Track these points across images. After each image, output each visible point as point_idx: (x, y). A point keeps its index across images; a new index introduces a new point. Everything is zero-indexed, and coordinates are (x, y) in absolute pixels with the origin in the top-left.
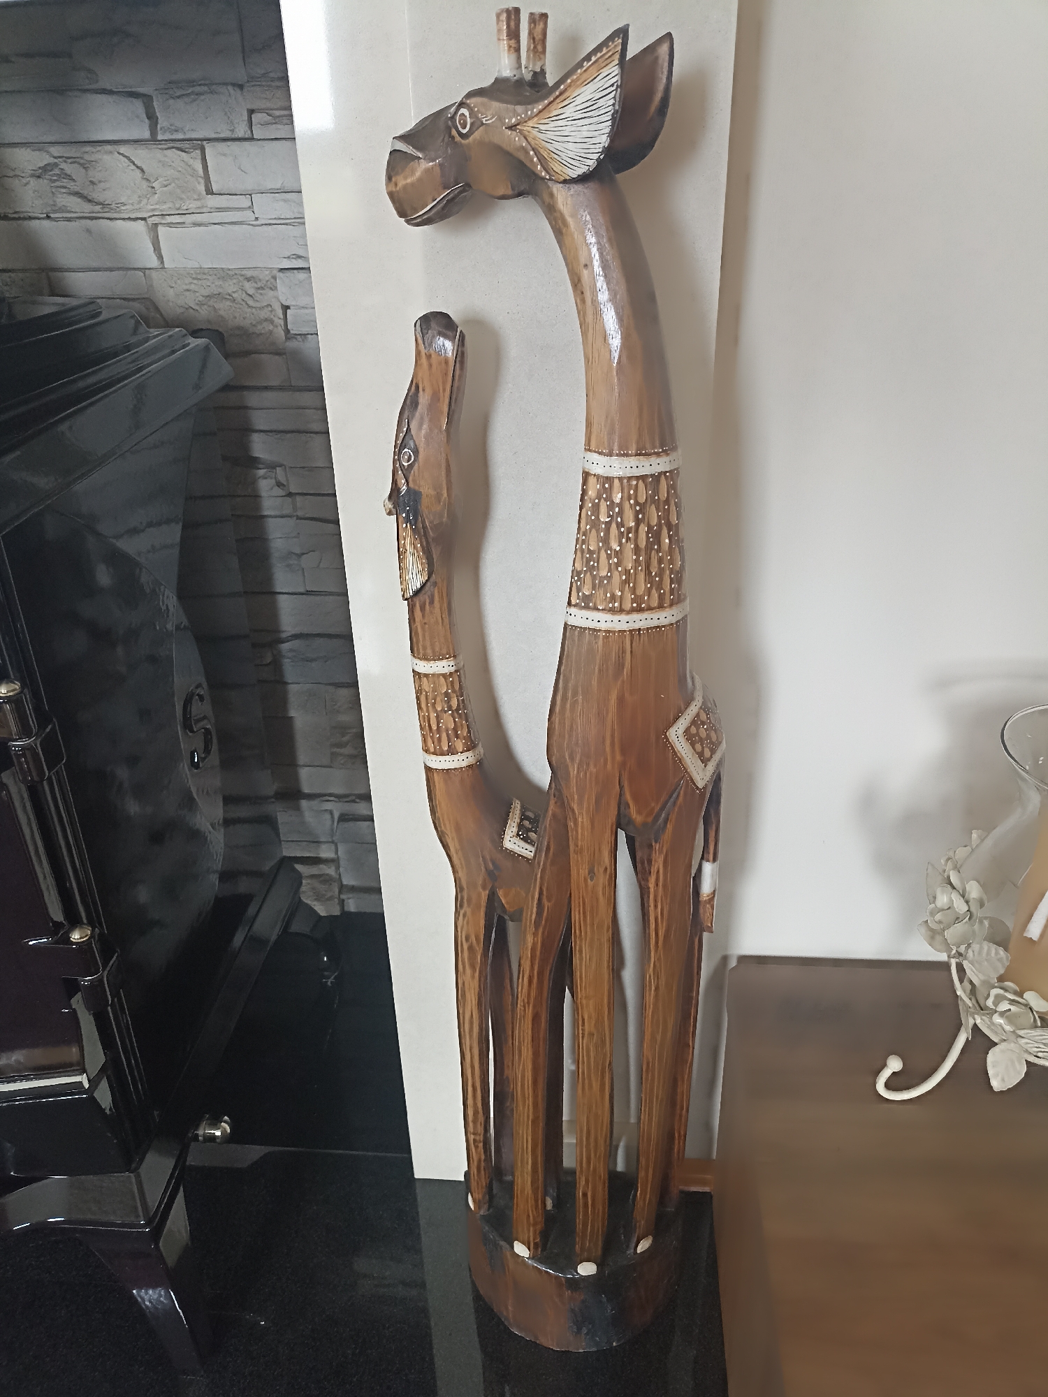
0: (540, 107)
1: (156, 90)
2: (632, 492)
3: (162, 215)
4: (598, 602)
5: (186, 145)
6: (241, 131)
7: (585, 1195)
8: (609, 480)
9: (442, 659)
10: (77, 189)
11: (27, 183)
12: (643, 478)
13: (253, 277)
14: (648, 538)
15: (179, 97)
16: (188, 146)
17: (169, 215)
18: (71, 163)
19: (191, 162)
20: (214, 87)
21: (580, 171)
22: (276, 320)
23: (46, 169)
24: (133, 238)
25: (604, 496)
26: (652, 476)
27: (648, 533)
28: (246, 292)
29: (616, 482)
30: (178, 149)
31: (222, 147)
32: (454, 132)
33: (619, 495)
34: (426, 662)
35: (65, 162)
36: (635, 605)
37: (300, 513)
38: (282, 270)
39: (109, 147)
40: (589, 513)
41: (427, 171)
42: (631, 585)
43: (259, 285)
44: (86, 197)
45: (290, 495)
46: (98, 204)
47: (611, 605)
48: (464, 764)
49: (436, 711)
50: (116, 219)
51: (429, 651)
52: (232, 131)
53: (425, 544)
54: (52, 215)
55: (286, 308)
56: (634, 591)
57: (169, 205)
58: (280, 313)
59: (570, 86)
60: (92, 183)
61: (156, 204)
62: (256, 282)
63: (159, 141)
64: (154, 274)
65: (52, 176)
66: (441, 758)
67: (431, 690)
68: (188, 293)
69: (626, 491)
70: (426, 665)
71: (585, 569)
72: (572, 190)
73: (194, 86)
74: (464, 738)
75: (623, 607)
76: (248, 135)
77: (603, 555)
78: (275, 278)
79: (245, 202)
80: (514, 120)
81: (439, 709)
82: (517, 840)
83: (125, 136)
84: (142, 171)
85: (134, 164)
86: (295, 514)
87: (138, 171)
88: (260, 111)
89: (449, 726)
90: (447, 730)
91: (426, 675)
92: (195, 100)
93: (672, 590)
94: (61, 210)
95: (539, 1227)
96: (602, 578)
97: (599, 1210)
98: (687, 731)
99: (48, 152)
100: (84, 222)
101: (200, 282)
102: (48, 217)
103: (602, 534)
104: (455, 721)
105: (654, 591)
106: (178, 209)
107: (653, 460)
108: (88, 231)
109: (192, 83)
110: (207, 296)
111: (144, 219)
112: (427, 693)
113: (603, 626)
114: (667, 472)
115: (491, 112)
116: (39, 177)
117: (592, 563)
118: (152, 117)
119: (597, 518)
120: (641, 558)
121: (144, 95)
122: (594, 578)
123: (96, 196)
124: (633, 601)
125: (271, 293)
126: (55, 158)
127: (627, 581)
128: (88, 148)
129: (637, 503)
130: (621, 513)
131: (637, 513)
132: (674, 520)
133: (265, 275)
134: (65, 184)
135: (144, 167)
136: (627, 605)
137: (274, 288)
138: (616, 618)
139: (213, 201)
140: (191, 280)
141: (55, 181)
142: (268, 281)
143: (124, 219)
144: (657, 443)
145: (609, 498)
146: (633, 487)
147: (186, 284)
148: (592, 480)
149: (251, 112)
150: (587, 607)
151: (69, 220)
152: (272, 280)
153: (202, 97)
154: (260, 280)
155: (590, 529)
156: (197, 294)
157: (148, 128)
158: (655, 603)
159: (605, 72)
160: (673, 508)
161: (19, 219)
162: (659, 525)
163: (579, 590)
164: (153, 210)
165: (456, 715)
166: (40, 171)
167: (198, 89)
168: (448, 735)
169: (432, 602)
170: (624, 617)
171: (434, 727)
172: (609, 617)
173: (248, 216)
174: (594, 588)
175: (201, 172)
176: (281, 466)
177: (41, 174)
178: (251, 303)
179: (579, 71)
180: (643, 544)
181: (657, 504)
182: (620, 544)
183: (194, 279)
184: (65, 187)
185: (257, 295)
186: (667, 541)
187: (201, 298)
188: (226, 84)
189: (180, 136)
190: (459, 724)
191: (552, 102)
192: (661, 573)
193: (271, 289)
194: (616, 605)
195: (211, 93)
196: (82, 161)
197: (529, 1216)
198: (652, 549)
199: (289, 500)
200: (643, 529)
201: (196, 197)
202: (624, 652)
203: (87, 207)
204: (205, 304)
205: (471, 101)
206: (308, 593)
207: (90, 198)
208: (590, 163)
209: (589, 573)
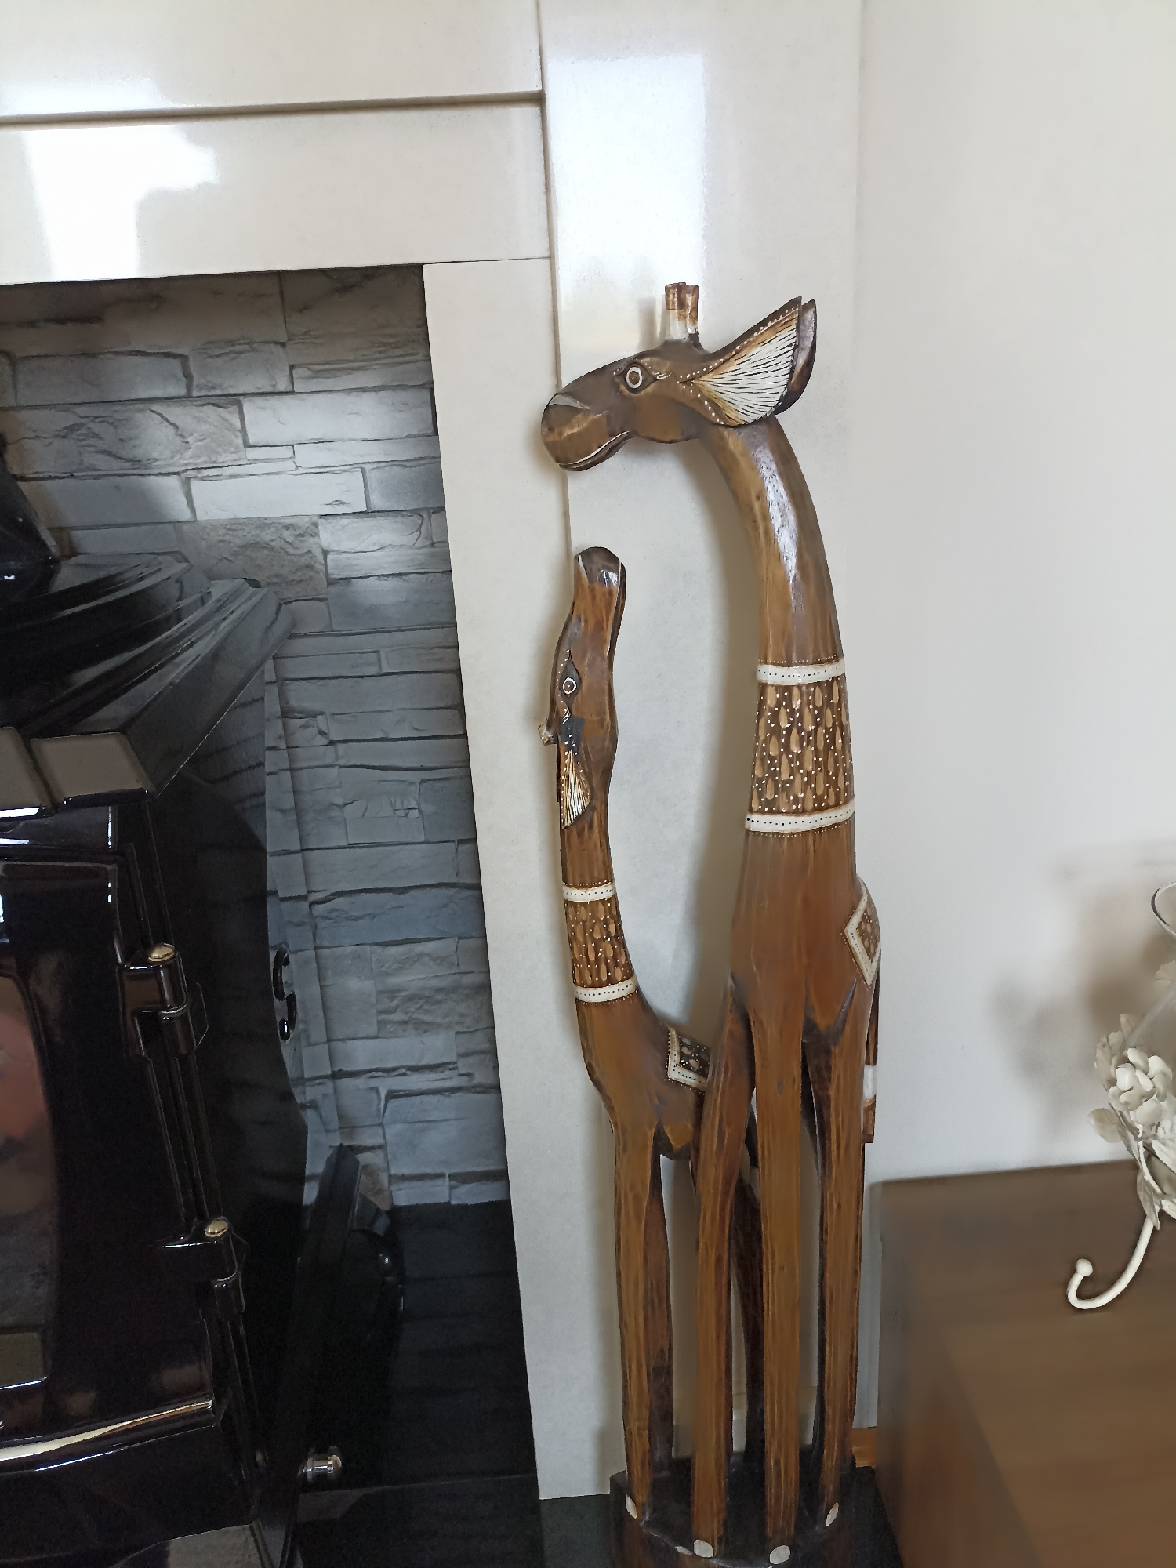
0: (716, 364)
1: (193, 350)
2: (810, 698)
3: (197, 468)
4: (781, 805)
5: (222, 400)
6: (283, 385)
7: (777, 1462)
8: (789, 688)
9: (601, 885)
10: (105, 447)
11: (50, 444)
12: (819, 684)
13: (291, 525)
14: (826, 739)
15: (218, 356)
16: (223, 401)
17: (205, 468)
18: (100, 422)
19: (228, 417)
20: (255, 345)
21: (756, 417)
22: (317, 566)
23: (71, 429)
24: (168, 491)
25: (784, 704)
26: (827, 681)
27: (825, 735)
28: (285, 540)
29: (796, 691)
30: (214, 405)
31: (260, 401)
32: (623, 387)
33: (799, 702)
34: (584, 890)
35: (93, 421)
36: (816, 805)
37: (342, 762)
38: (321, 516)
39: (140, 406)
40: (769, 721)
41: (595, 422)
42: (813, 785)
43: (298, 532)
44: (114, 455)
45: (332, 743)
46: (127, 460)
47: (794, 807)
48: (624, 994)
49: (594, 940)
50: (150, 475)
51: (587, 878)
52: (274, 386)
53: (587, 770)
54: (75, 474)
55: (325, 553)
56: (814, 792)
57: (204, 459)
58: (321, 558)
59: (745, 346)
60: (122, 440)
61: (190, 458)
62: (295, 530)
63: (194, 397)
64: (185, 527)
65: (79, 435)
66: (600, 990)
67: (589, 918)
68: (221, 544)
69: (805, 698)
70: (583, 893)
71: (767, 775)
72: (742, 433)
73: (233, 345)
74: (623, 966)
75: (806, 807)
76: (290, 388)
77: (784, 761)
78: (316, 525)
79: (286, 452)
80: (688, 376)
81: (598, 937)
82: (678, 1069)
83: (159, 393)
84: (176, 427)
85: (168, 421)
86: (337, 763)
87: (171, 427)
88: (300, 366)
89: (608, 955)
90: (606, 960)
91: (583, 904)
92: (234, 359)
93: (845, 787)
94: (88, 469)
95: (722, 1516)
96: (784, 783)
97: (792, 1478)
98: (859, 928)
99: (74, 413)
100: (111, 479)
101: (235, 533)
102: (72, 475)
103: (783, 740)
104: (613, 948)
105: (831, 790)
106: (214, 462)
107: (827, 667)
108: (117, 488)
109: (231, 343)
110: (243, 546)
111: (177, 473)
112: (584, 922)
113: (787, 829)
114: (838, 677)
115: (665, 370)
116: (64, 437)
117: (773, 769)
118: (188, 376)
119: (778, 724)
120: (820, 759)
121: (181, 356)
122: (776, 783)
123: (124, 453)
124: (815, 801)
125: (312, 540)
126: (81, 417)
127: (808, 783)
128: (118, 408)
129: (815, 708)
130: (801, 719)
131: (816, 717)
132: (845, 722)
133: (305, 522)
134: (92, 443)
135: (177, 423)
136: (809, 806)
137: (315, 535)
138: (800, 819)
139: (252, 454)
140: (224, 531)
141: (83, 440)
142: (308, 528)
143: (156, 475)
144: (830, 651)
145: (789, 705)
146: (812, 693)
147: (220, 536)
148: (770, 691)
149: (292, 367)
150: (771, 812)
151: (97, 478)
152: (314, 528)
153: (243, 355)
154: (299, 527)
155: (770, 737)
156: (232, 545)
157: (185, 386)
158: (832, 802)
159: (783, 334)
160: (843, 709)
161: (39, 479)
162: (834, 726)
163: (760, 795)
164: (187, 464)
165: (615, 941)
166: (66, 431)
167: (238, 348)
168: (607, 964)
169: (591, 827)
170: (806, 818)
171: (592, 957)
172: (792, 819)
173: (290, 465)
174: (776, 791)
175: (238, 425)
176: (322, 713)
177: (66, 434)
178: (290, 550)
179: (755, 334)
180: (821, 746)
181: (831, 706)
182: (802, 748)
183: (229, 530)
184: (92, 446)
185: (296, 542)
186: (840, 741)
187: (236, 549)
188: (269, 342)
189: (218, 392)
190: (618, 951)
191: (729, 359)
192: (836, 774)
193: (312, 535)
194: (800, 806)
195: (253, 350)
196: (111, 421)
197: (712, 1503)
198: (829, 749)
199: (331, 748)
200: (821, 731)
201: (232, 450)
202: (807, 852)
203: (116, 465)
204: (240, 554)
205: (645, 361)
206: (351, 846)
207: (118, 455)
208: (768, 409)
209: (770, 779)
